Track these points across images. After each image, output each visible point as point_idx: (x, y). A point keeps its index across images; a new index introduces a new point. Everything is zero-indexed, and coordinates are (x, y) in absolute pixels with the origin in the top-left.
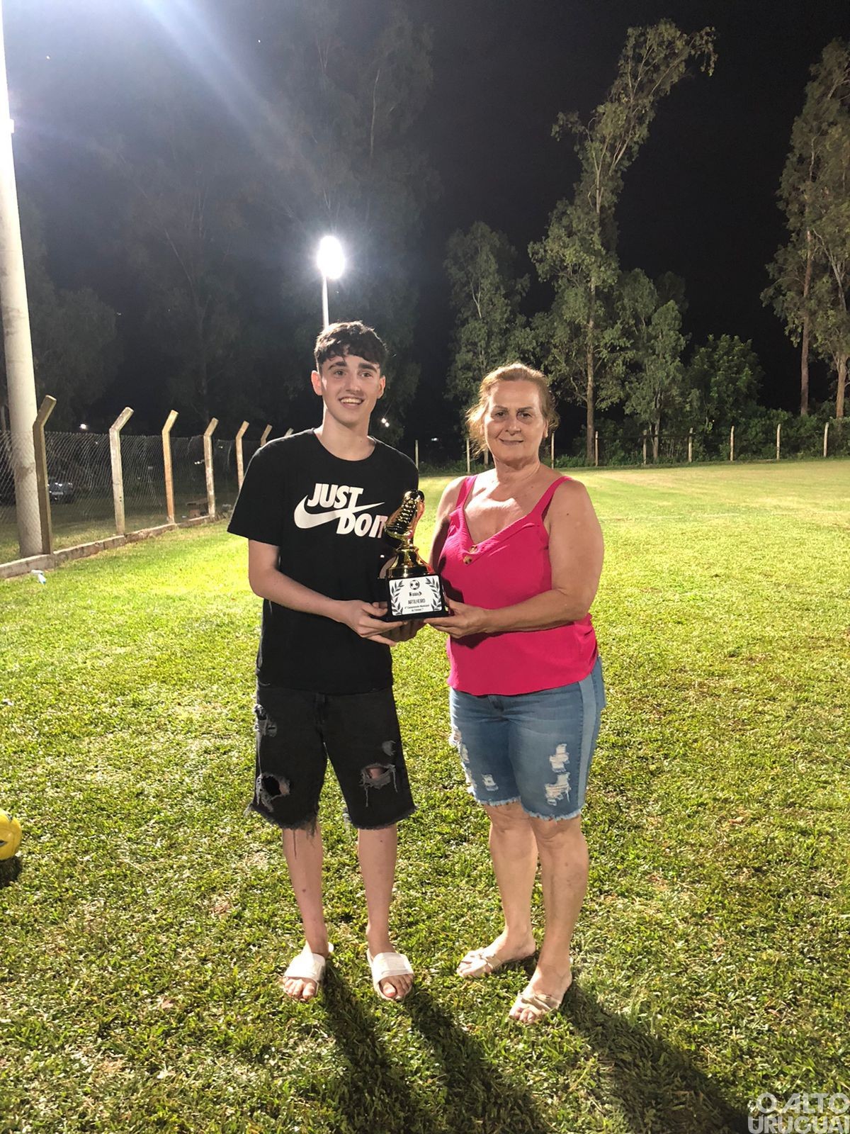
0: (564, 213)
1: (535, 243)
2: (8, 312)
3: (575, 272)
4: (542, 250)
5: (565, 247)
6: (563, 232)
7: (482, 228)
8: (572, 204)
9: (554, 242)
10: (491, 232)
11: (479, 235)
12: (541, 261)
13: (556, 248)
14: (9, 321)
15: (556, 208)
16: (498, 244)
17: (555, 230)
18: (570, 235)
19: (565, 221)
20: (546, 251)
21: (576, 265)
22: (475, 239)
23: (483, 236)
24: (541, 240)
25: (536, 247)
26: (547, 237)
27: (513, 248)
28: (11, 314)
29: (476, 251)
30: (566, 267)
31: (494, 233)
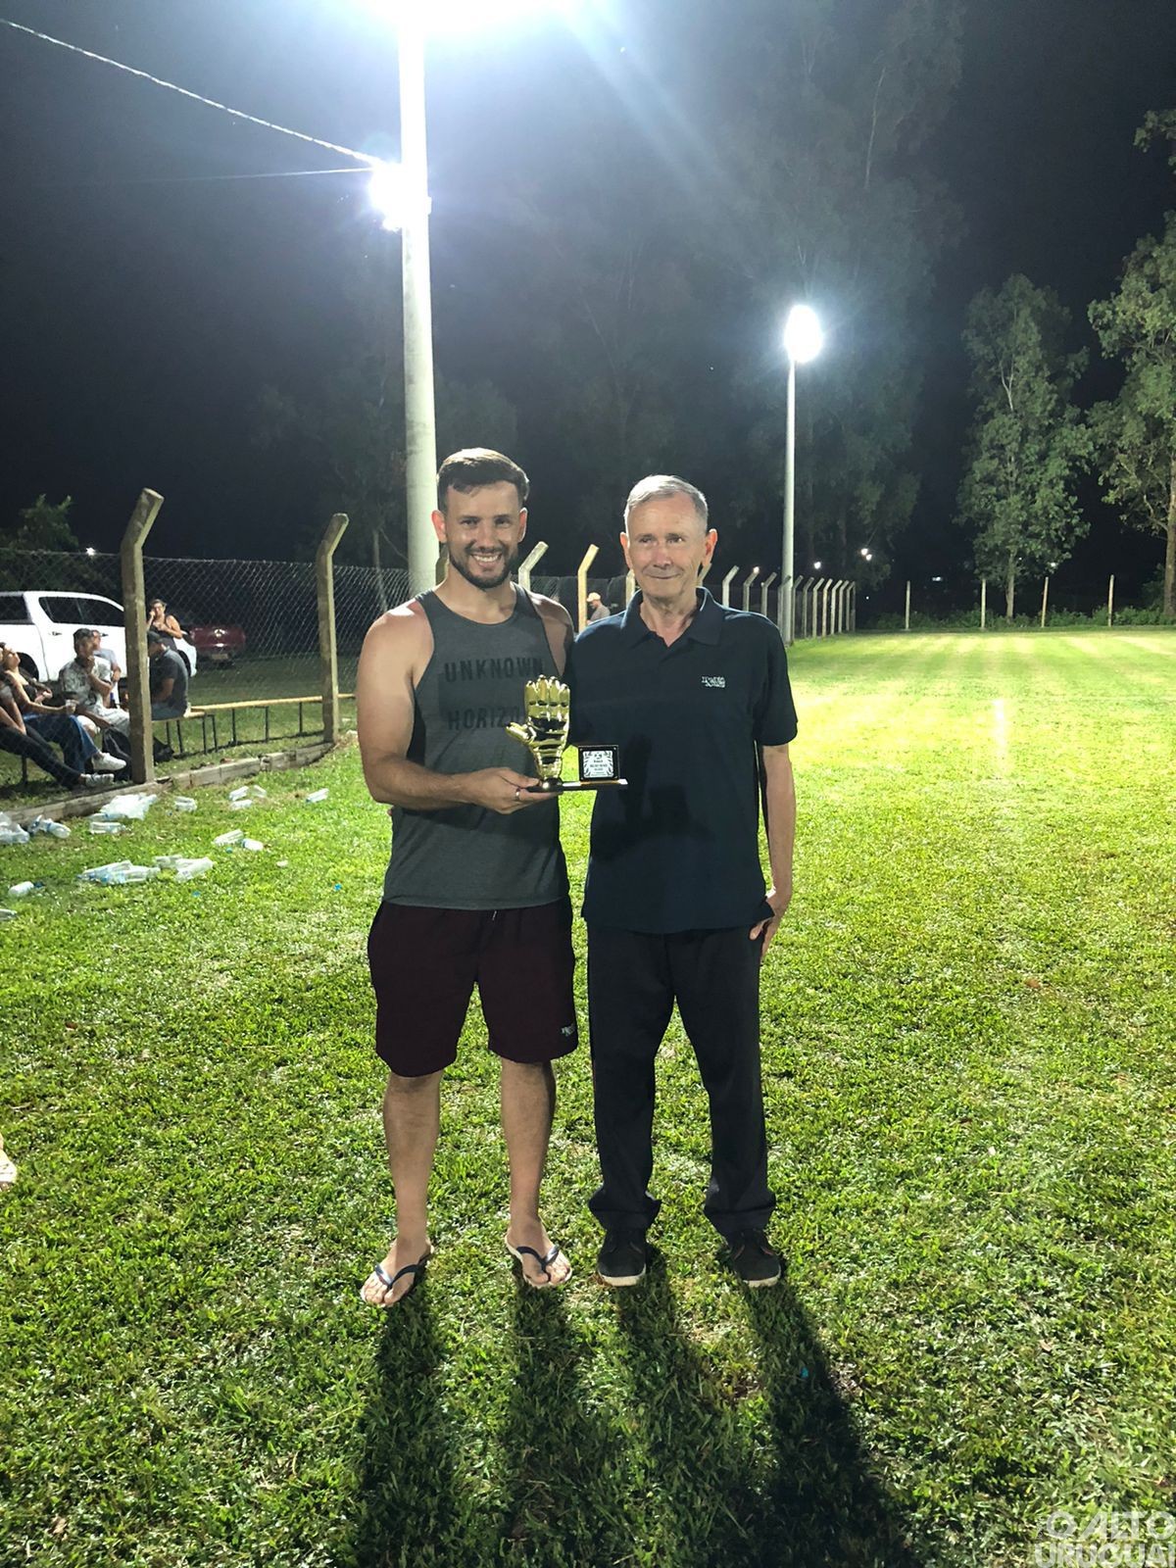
0: (1148, 257)
1: (1099, 302)
2: (412, 427)
3: (1158, 341)
4: (1109, 313)
5: (1146, 306)
6: (1143, 285)
7: (1022, 282)
8: (1160, 242)
9: (1128, 299)
10: (1034, 289)
11: (1016, 292)
12: (1106, 327)
13: (1132, 307)
14: (413, 438)
15: (1135, 249)
16: (1044, 305)
17: (1132, 282)
18: (1155, 287)
19: (1148, 269)
20: (1115, 313)
21: (1160, 332)
22: (1010, 299)
23: (1022, 295)
24: (1108, 298)
25: (1100, 308)
26: (1119, 292)
27: (1067, 310)
28: (416, 429)
29: (1011, 318)
30: (1146, 336)
31: (1039, 290)
